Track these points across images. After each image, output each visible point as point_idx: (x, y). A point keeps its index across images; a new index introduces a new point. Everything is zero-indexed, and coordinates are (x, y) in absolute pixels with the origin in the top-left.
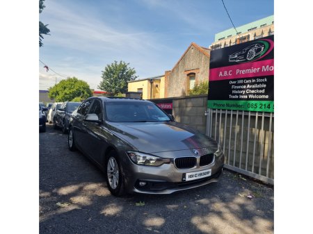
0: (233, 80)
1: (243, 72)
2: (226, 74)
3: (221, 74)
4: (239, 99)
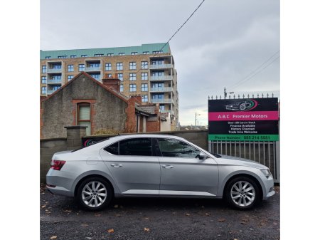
0: (231, 121)
1: (239, 117)
2: (224, 116)
3: (220, 117)
4: (237, 134)
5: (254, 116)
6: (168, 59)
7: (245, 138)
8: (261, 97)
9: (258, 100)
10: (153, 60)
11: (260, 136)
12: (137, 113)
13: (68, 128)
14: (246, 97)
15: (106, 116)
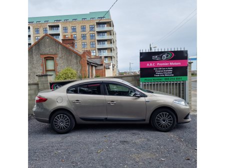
0: (156, 68)
1: (161, 64)
2: (151, 65)
3: (148, 65)
4: (160, 76)
5: (171, 64)
6: (109, 24)
7: (165, 79)
8: (176, 50)
9: (174, 52)
10: (98, 24)
11: (175, 77)
12: (89, 63)
13: (39, 76)
14: (166, 50)
15: (65, 67)
